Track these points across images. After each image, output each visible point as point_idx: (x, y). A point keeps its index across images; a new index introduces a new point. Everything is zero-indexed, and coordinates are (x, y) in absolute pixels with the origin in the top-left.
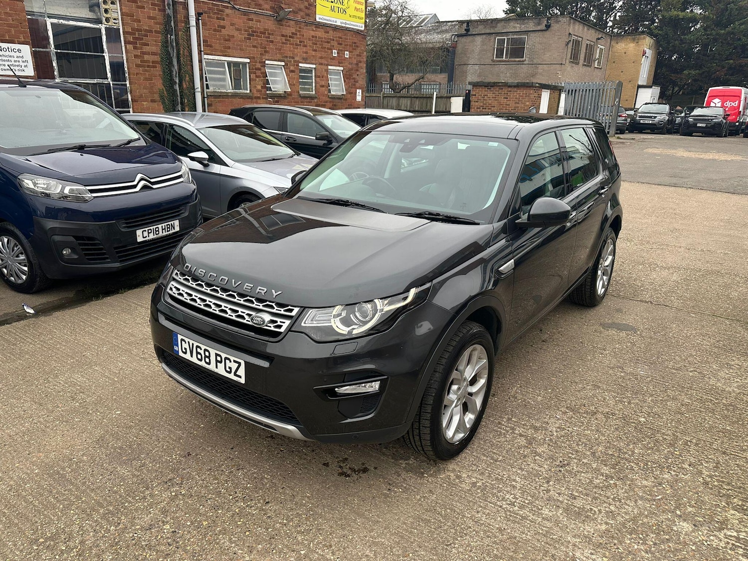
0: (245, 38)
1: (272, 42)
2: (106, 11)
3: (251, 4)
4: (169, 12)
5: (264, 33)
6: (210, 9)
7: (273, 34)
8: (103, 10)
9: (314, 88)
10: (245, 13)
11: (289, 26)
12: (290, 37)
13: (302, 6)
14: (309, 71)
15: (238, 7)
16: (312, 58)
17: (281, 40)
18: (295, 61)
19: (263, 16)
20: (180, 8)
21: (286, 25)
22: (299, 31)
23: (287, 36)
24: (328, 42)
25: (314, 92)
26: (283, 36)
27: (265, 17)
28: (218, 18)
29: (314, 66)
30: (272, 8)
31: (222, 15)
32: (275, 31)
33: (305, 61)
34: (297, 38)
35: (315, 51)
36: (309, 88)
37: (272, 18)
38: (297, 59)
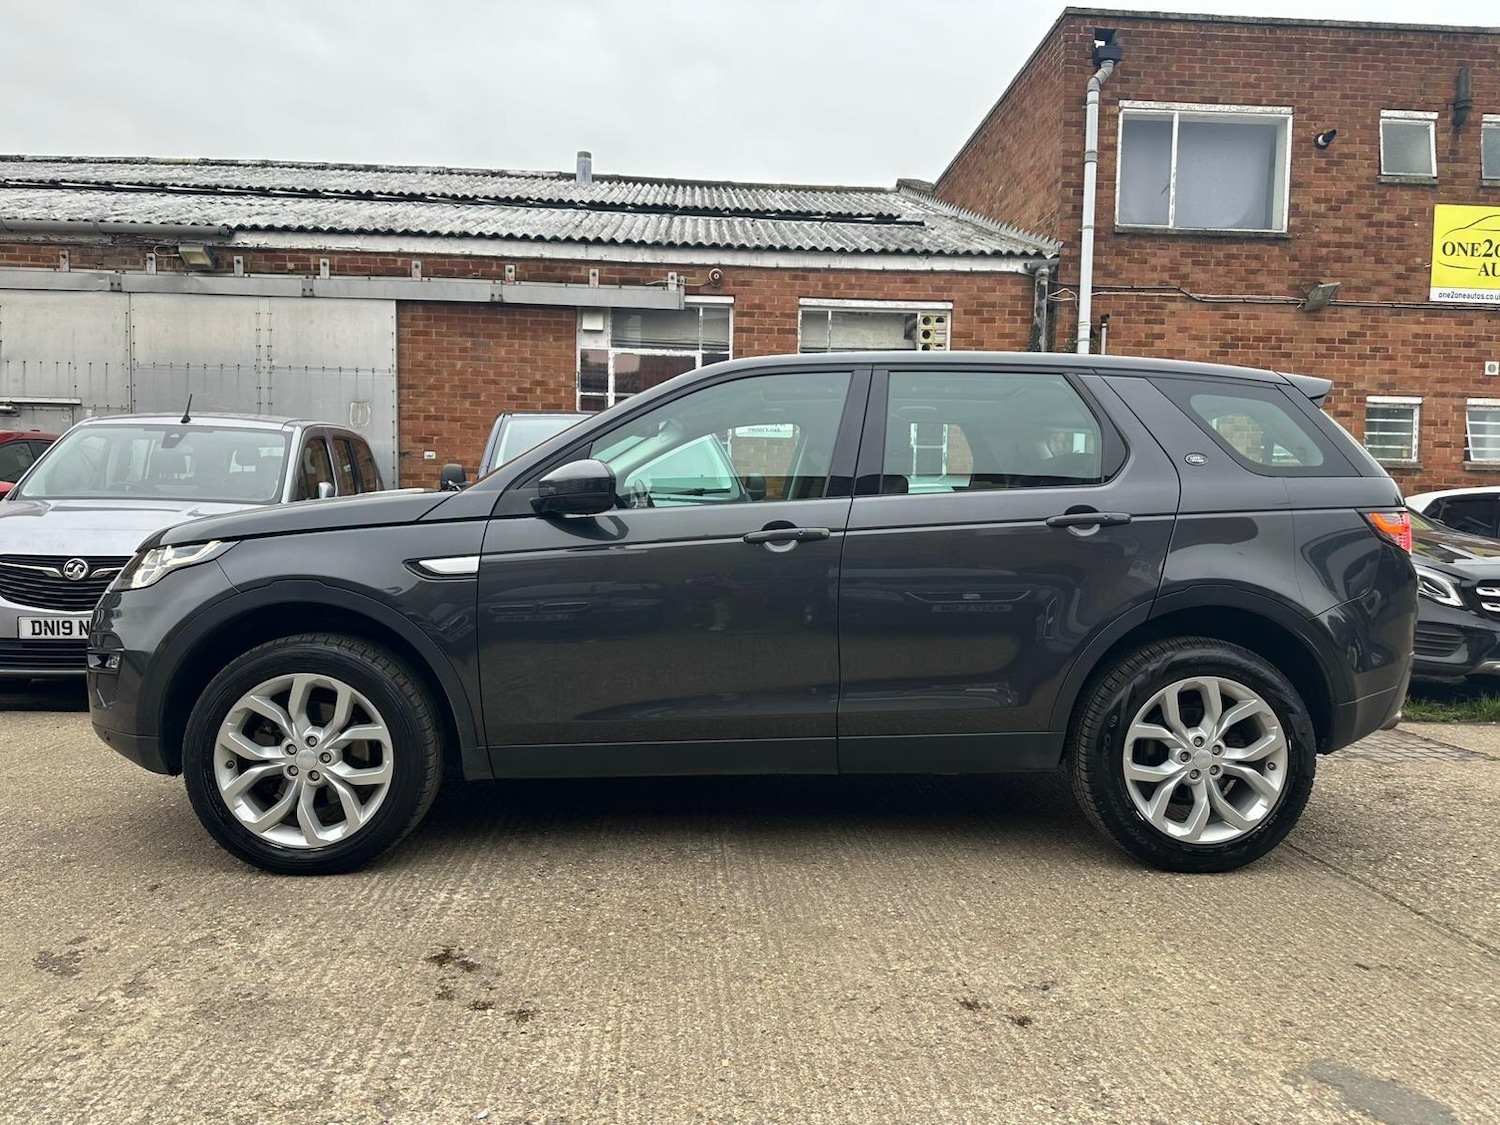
0: (1212, 353)
1: (1288, 355)
2: (926, 334)
3: (1237, 286)
4: (1042, 321)
5: (1268, 339)
6: (1130, 306)
7: (1291, 340)
8: (922, 333)
9: (1415, 450)
10: (1217, 305)
11: (1342, 320)
12: (1342, 341)
13: (1385, 275)
14: (1406, 412)
15: (1202, 295)
16: (1411, 382)
17: (1315, 349)
18: (1353, 392)
19: (1264, 306)
20: (1063, 313)
21: (1330, 319)
22: (1373, 328)
23: (1332, 341)
24: (1469, 345)
25: (1414, 459)
26: (1320, 341)
27: (1270, 307)
28: (1147, 322)
29: (1418, 400)
30: (1293, 289)
31: (1160, 314)
32: (1295, 333)
33: (1387, 389)
34: (1366, 343)
35: (1424, 366)
36: (1402, 449)
37: (1293, 309)
38: (1359, 386)
